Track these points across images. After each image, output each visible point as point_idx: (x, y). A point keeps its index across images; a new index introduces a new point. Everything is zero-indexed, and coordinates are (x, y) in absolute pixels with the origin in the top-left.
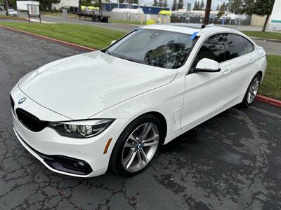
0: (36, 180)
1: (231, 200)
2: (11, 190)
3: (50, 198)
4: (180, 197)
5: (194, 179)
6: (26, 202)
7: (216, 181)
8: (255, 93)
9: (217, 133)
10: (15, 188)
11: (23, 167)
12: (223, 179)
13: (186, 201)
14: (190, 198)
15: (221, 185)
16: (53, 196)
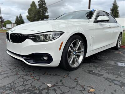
0: (18, 74)
2: (4, 78)
3: (28, 80)
4: (101, 78)
5: (106, 71)
6: (13, 82)
7: (118, 72)
8: (120, 43)
9: (109, 57)
10: (6, 77)
11: (11, 69)
13: (106, 79)
14: (108, 78)
15: (121, 73)
16: (29, 79)
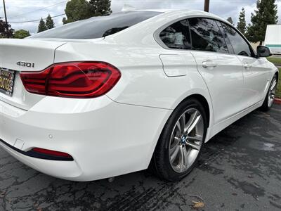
1: (277, 180)
5: (230, 163)
7: (255, 164)
12: (262, 163)
13: (229, 181)
14: (232, 179)
15: (262, 167)
